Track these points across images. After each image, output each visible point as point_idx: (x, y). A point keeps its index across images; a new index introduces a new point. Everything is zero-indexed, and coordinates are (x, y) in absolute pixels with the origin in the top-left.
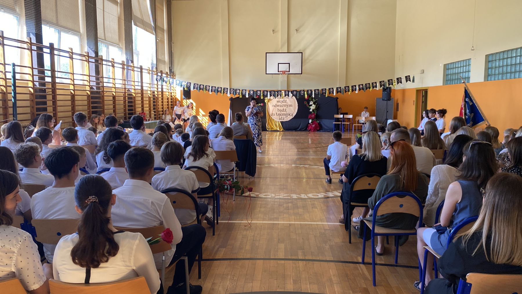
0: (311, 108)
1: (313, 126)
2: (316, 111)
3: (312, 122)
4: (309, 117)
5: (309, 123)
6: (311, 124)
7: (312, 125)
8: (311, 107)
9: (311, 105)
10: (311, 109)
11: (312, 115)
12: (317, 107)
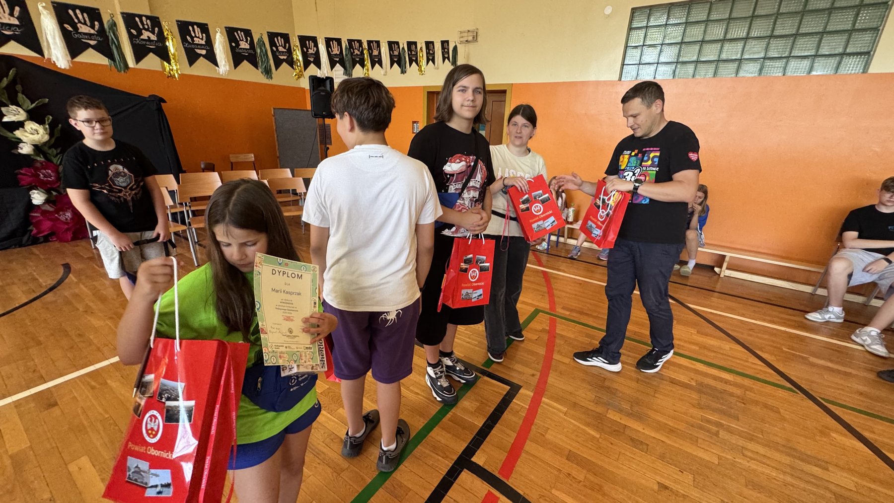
0: (24, 139)
1: (62, 218)
2: (54, 151)
3: (47, 201)
4: (26, 180)
5: (31, 207)
6: (48, 208)
7: (57, 212)
8: (18, 133)
9: (20, 125)
10: (20, 141)
11: (37, 169)
12: (57, 134)
